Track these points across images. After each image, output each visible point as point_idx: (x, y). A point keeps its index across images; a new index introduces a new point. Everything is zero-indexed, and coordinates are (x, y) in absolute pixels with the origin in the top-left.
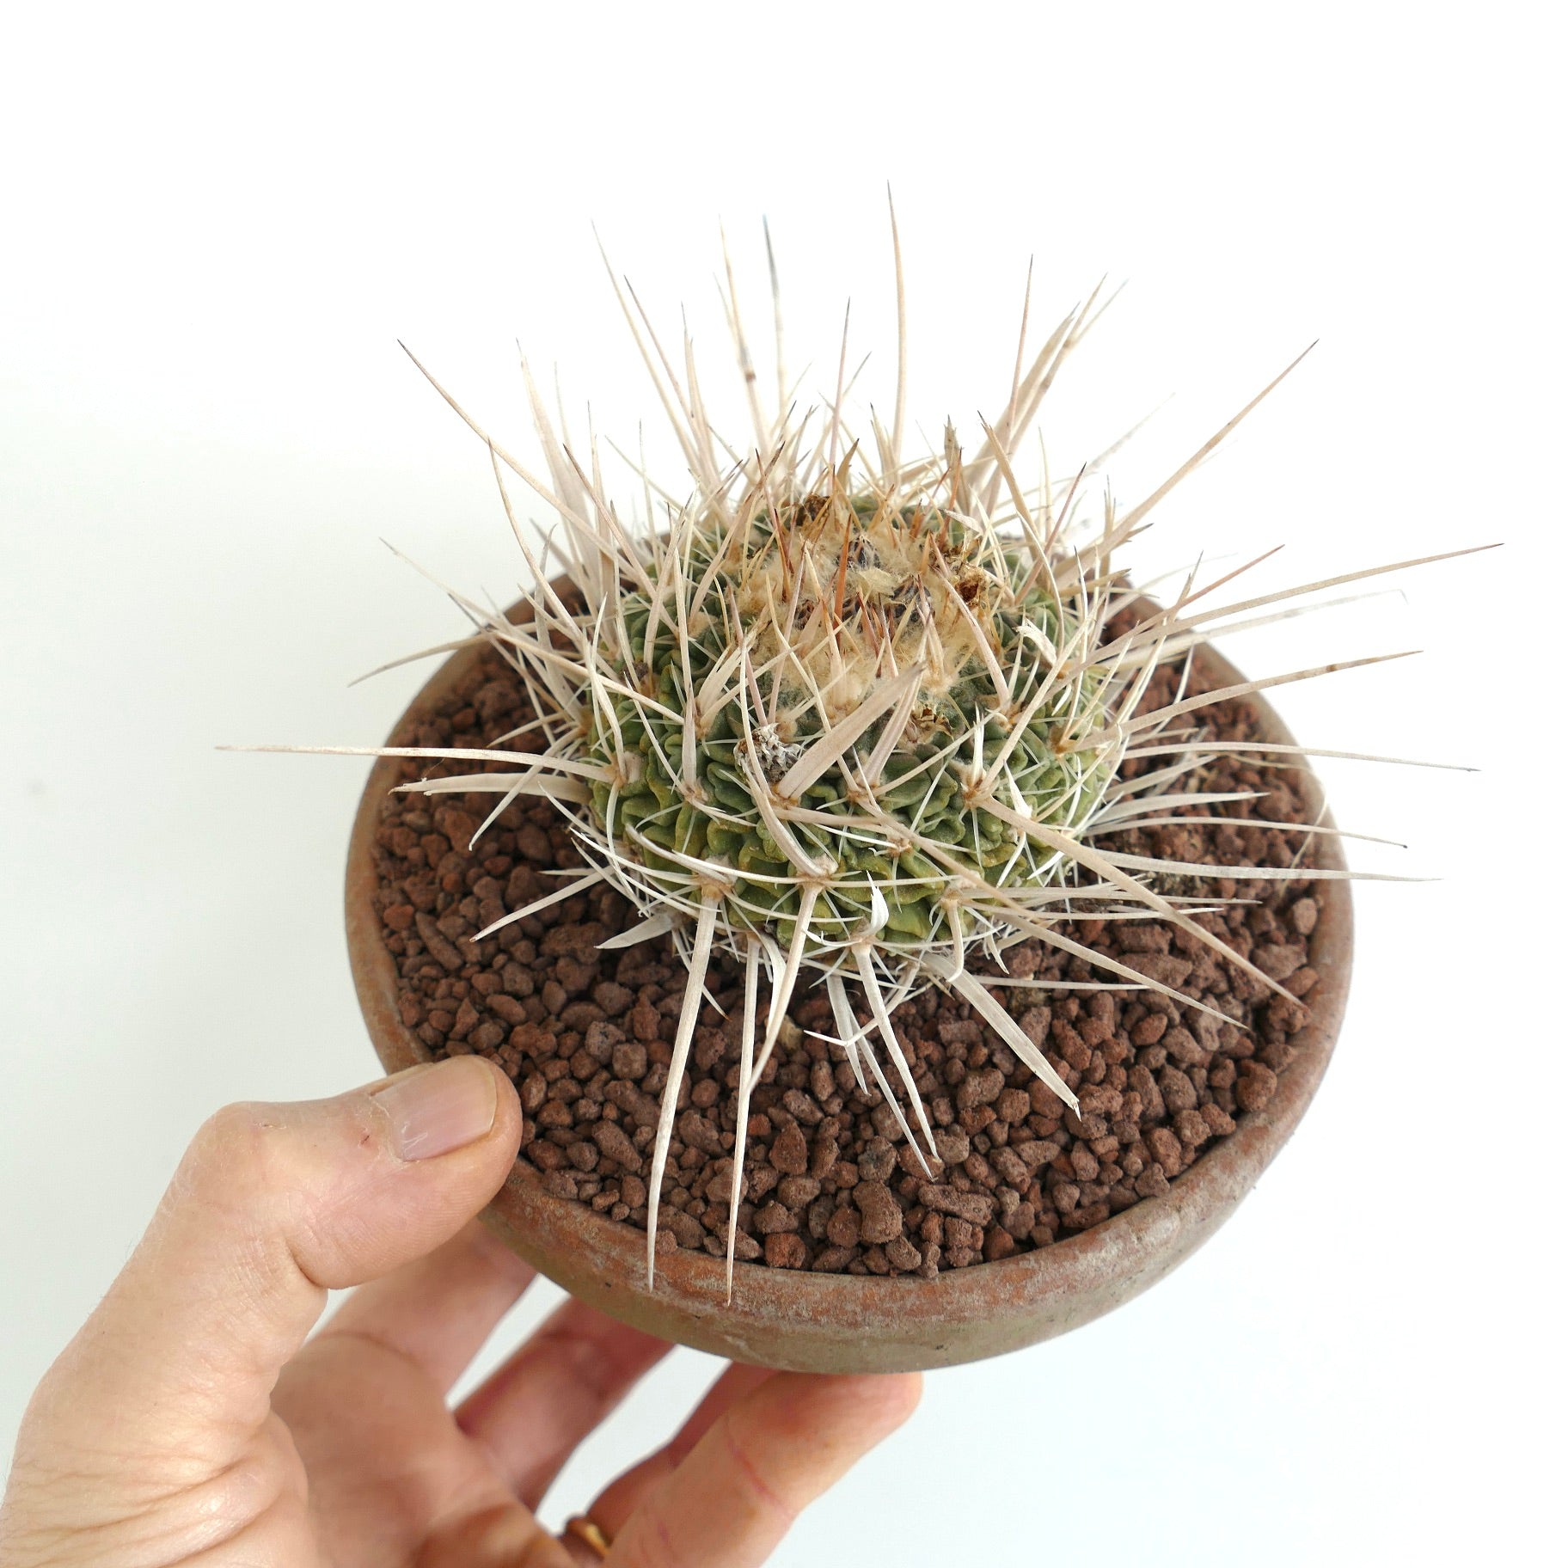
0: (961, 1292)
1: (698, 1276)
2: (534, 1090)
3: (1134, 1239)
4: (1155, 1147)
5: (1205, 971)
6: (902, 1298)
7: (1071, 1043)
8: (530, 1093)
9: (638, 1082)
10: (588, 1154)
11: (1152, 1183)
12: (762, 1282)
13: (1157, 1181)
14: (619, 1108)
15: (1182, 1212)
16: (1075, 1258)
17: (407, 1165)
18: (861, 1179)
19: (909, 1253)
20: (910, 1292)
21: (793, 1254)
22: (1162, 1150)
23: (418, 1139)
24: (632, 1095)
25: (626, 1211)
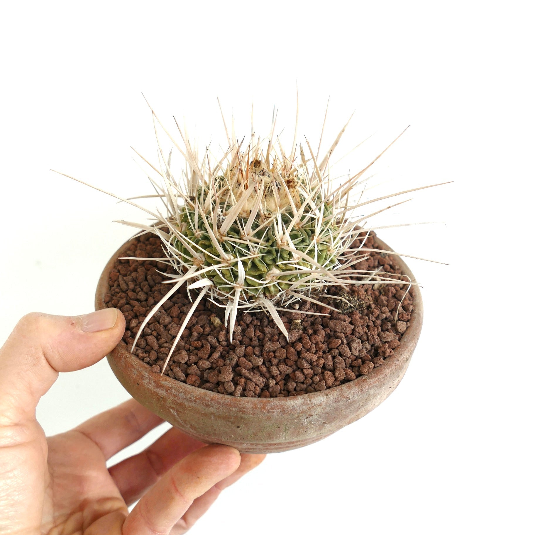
0: (245, 402)
1: (163, 380)
2: (133, 322)
3: (309, 400)
4: (325, 376)
5: (359, 330)
6: (225, 400)
7: (305, 340)
8: (132, 322)
9: (165, 326)
10: (143, 342)
11: (320, 385)
12: (182, 386)
13: (322, 385)
14: (158, 333)
15: (328, 396)
16: (286, 401)
17: (84, 333)
18: (225, 365)
19: (231, 385)
20: (228, 398)
21: (195, 381)
22: (327, 377)
23: (89, 326)
24: (162, 329)
25: (148, 359)
